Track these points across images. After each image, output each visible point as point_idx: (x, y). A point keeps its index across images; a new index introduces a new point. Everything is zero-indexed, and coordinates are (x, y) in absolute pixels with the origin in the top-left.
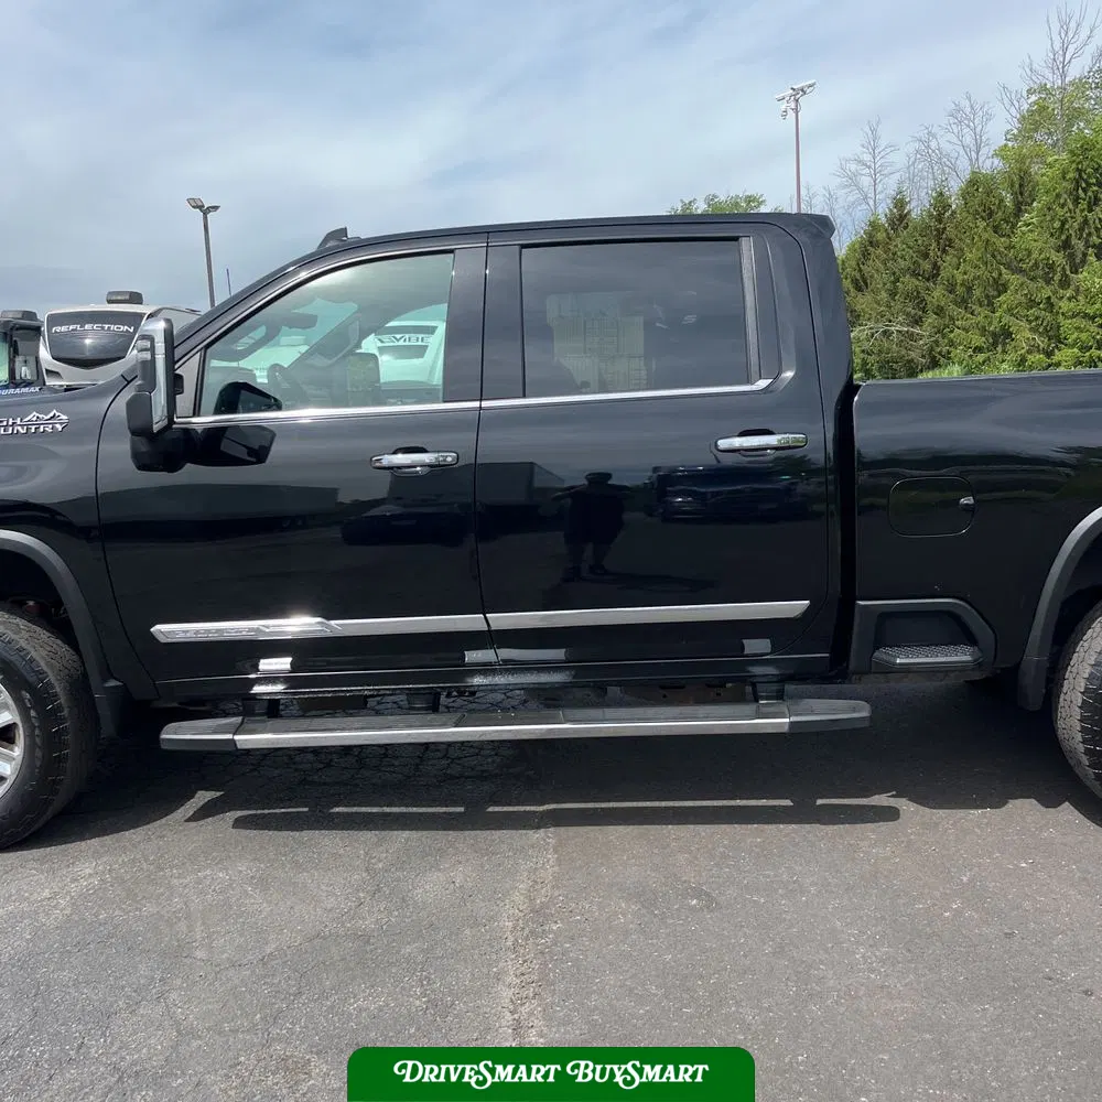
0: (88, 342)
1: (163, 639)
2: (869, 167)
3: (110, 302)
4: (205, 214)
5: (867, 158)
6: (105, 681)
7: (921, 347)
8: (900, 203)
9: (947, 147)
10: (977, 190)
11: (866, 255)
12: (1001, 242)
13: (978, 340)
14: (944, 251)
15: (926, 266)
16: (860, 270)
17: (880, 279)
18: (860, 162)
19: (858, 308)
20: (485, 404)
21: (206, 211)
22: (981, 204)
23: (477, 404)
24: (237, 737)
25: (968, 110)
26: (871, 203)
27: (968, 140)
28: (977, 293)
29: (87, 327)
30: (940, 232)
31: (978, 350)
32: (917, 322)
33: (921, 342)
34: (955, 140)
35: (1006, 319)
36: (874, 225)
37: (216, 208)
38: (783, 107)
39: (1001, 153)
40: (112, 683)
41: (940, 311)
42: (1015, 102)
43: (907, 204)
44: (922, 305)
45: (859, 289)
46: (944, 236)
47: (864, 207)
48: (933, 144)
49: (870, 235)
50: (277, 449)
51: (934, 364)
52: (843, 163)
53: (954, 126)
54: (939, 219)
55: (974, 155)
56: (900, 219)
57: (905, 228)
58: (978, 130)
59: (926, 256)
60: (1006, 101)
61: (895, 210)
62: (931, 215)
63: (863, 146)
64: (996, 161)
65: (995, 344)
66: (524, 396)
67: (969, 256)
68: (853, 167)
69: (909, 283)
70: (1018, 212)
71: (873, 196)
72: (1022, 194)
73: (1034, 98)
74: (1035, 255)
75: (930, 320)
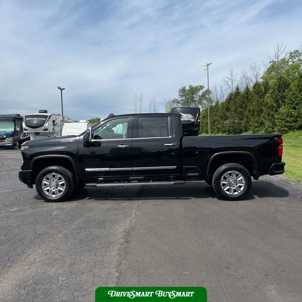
0: (34, 122)
1: (87, 171)
2: (231, 80)
3: (39, 112)
4: (61, 90)
5: (230, 77)
6: (78, 177)
7: (243, 126)
8: (238, 89)
9: (250, 76)
11: (229, 102)
12: (261, 100)
13: (256, 125)
14: (248, 102)
15: (244, 105)
16: (228, 106)
17: (233, 108)
18: (228, 78)
19: (227, 115)
20: (133, 139)
21: (62, 90)
22: (257, 91)
23: (131, 139)
24: (97, 185)
25: (254, 67)
26: (231, 88)
27: (255, 74)
28: (256, 113)
29: (34, 118)
30: (247, 97)
31: (256, 127)
32: (242, 119)
33: (243, 124)
35: (263, 119)
36: (231, 95)
37: (64, 89)
38: (205, 68)
39: (262, 78)
40: (79, 177)
41: (247, 117)
42: (265, 65)
43: (239, 89)
44: (243, 115)
45: (227, 111)
46: (248, 98)
47: (230, 89)
48: (246, 75)
49: (230, 97)
50: (102, 145)
51: (246, 131)
52: (224, 78)
54: (247, 94)
55: (256, 78)
56: (237, 93)
57: (239, 96)
58: (257, 71)
59: (244, 103)
60: (263, 65)
61: (236, 91)
62: (245, 93)
63: (229, 74)
64: (262, 80)
65: (260, 126)
66: (138, 138)
67: (253, 104)
68: (227, 79)
69: (240, 110)
70: (266, 93)
71: (232, 87)
72: (266, 88)
73: (271, 64)
74: (269, 104)
75: (245, 119)
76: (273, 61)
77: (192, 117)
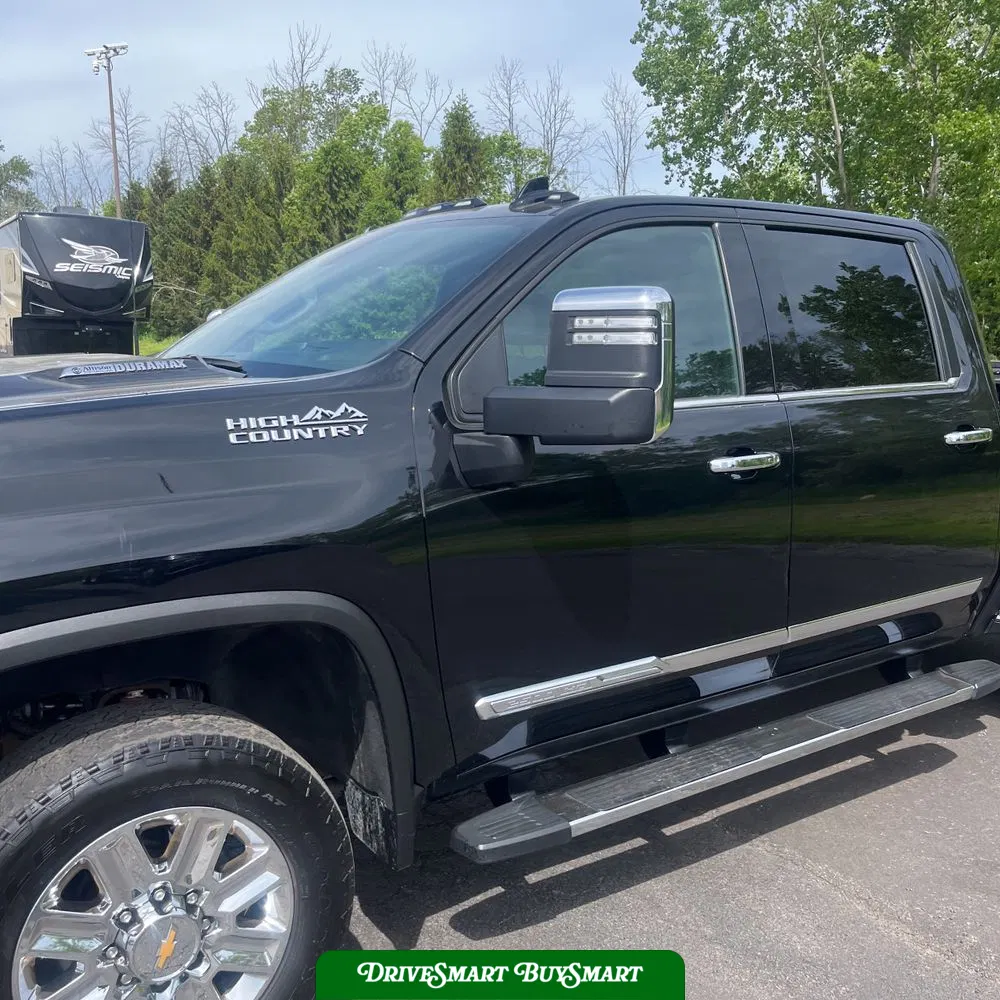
2: (122, 133)
5: (120, 123)
7: (197, 307)
8: (164, 172)
10: (235, 170)
14: (215, 222)
15: (196, 233)
22: (245, 184)
25: (215, 97)
26: (126, 166)
27: (217, 122)
30: (207, 204)
32: (193, 283)
33: (198, 302)
34: (205, 123)
36: (136, 189)
38: (94, 63)
41: (213, 275)
43: (172, 173)
44: (196, 267)
46: (213, 208)
48: (188, 122)
49: (134, 197)
52: (96, 124)
53: (202, 109)
54: (207, 191)
55: (222, 138)
56: (164, 185)
57: (170, 195)
58: (225, 116)
59: (195, 224)
60: (254, 96)
61: (159, 177)
62: (198, 187)
69: (181, 247)
70: (281, 196)
71: (127, 160)
72: (283, 180)
73: (268, 97)
74: (302, 234)
75: (206, 283)
76: (275, 91)
77: (120, 261)
